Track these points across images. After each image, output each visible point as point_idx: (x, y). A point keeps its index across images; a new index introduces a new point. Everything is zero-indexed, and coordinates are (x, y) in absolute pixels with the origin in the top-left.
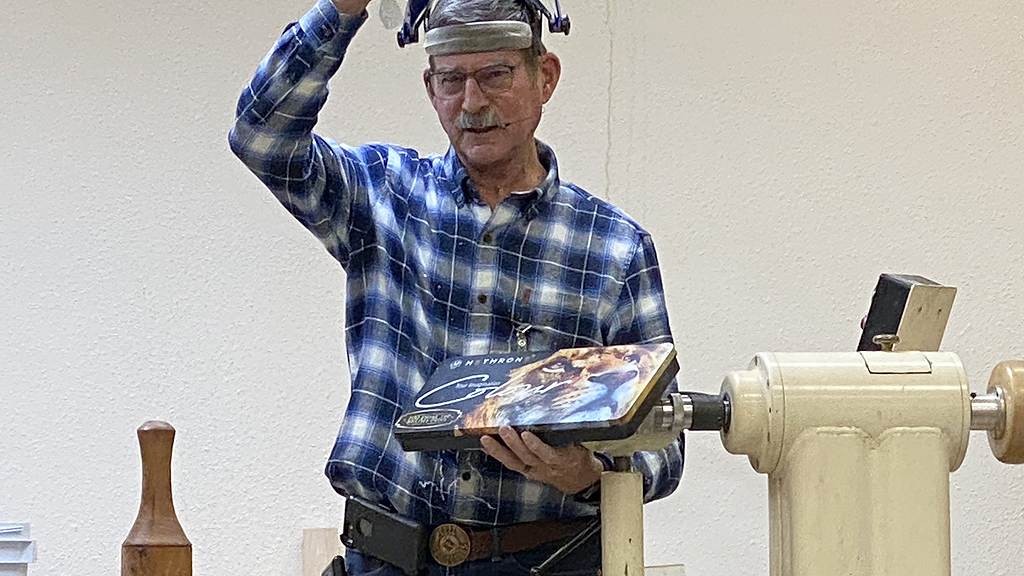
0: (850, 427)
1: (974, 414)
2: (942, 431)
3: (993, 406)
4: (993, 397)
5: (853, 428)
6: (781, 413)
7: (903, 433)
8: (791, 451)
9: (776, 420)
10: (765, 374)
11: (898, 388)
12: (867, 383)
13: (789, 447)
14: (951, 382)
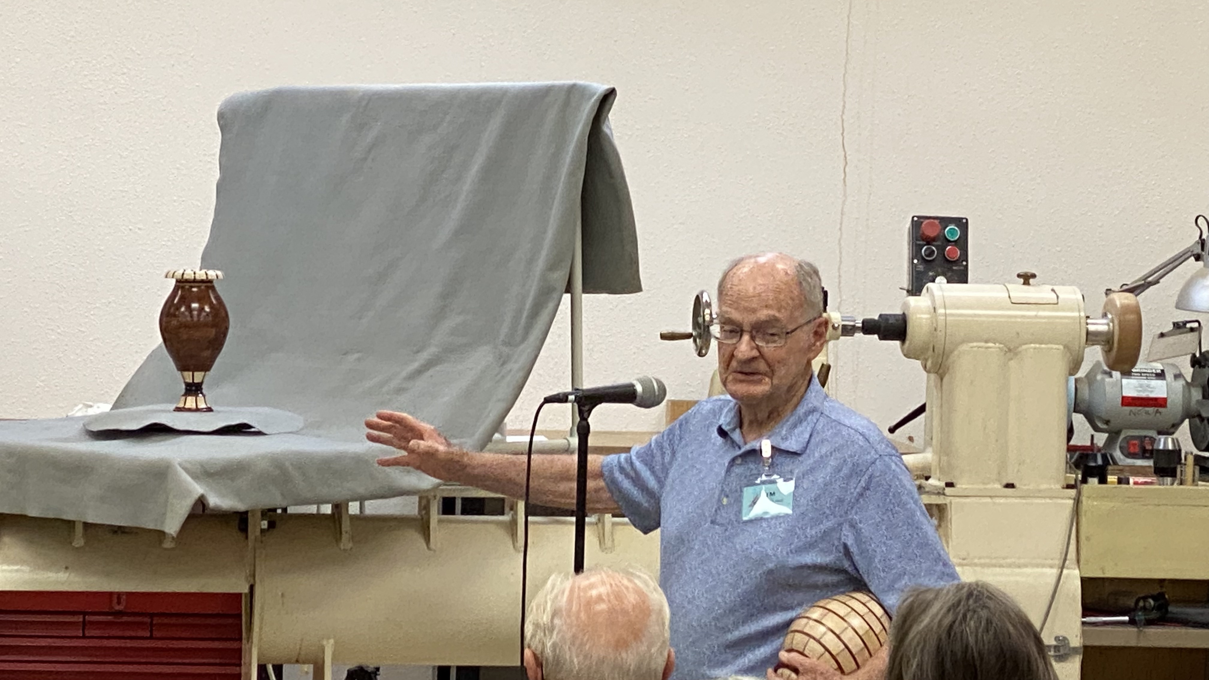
0: (995, 343)
1: (1088, 333)
2: (1066, 347)
3: (1104, 328)
4: (1105, 321)
5: (997, 344)
6: (943, 332)
8: (950, 360)
9: (940, 334)
10: (933, 301)
11: (1032, 313)
12: (1009, 309)
13: (948, 357)
14: (1071, 310)
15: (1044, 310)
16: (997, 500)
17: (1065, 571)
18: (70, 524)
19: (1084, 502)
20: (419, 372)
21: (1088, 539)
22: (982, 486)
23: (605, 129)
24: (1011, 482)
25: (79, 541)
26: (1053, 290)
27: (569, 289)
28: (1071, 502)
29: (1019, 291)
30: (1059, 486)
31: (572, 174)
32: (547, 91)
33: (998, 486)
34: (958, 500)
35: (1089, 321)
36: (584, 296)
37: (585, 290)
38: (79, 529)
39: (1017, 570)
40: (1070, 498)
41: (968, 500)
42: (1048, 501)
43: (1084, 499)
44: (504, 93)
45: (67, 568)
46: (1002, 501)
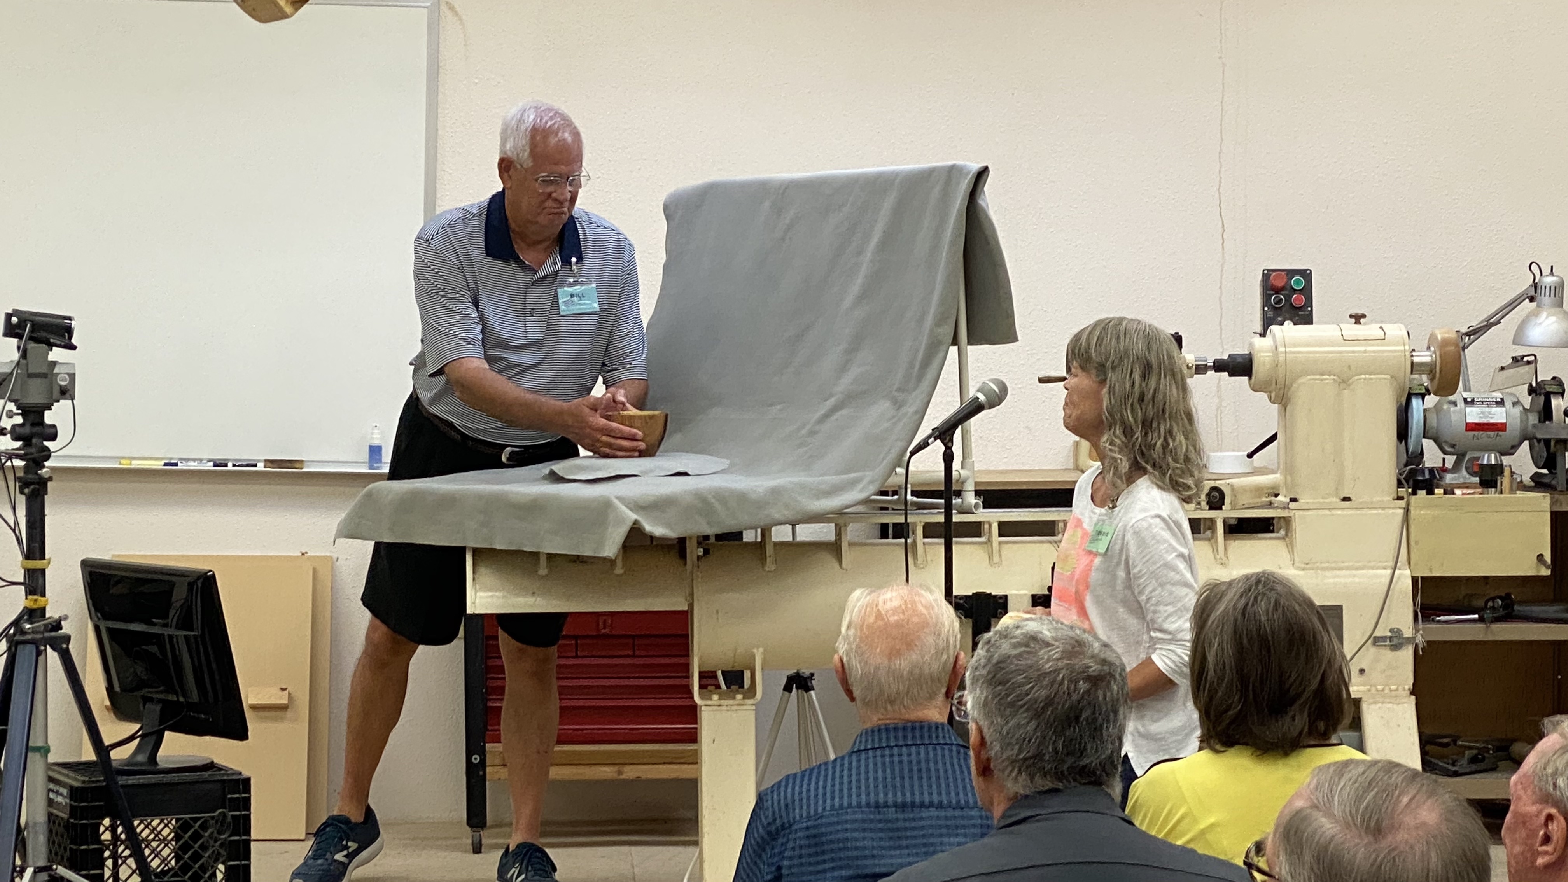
0: (1330, 375)
1: (1412, 364)
2: (1392, 377)
3: (1428, 359)
4: (1428, 353)
5: (1332, 377)
6: (1284, 366)
7: (1365, 379)
8: (1290, 392)
9: (1281, 371)
10: (1275, 341)
11: (1362, 349)
12: (1339, 345)
13: (1289, 389)
14: (1398, 344)
15: (1373, 345)
16: (1334, 512)
17: (1397, 572)
18: (535, 555)
19: (1412, 512)
20: (827, 416)
21: (1417, 543)
22: (1322, 501)
23: (981, 202)
24: (1348, 496)
25: (543, 571)
26: (1381, 327)
27: (955, 341)
28: (1402, 511)
29: (1351, 330)
30: (1390, 498)
31: (953, 243)
32: (932, 171)
33: (1336, 500)
34: (1301, 512)
35: (1414, 354)
36: (969, 347)
37: (970, 343)
38: (543, 560)
39: (1354, 572)
40: (1400, 508)
41: (1310, 513)
42: (1380, 511)
43: (1412, 509)
44: (896, 174)
45: (534, 593)
46: (1339, 512)
